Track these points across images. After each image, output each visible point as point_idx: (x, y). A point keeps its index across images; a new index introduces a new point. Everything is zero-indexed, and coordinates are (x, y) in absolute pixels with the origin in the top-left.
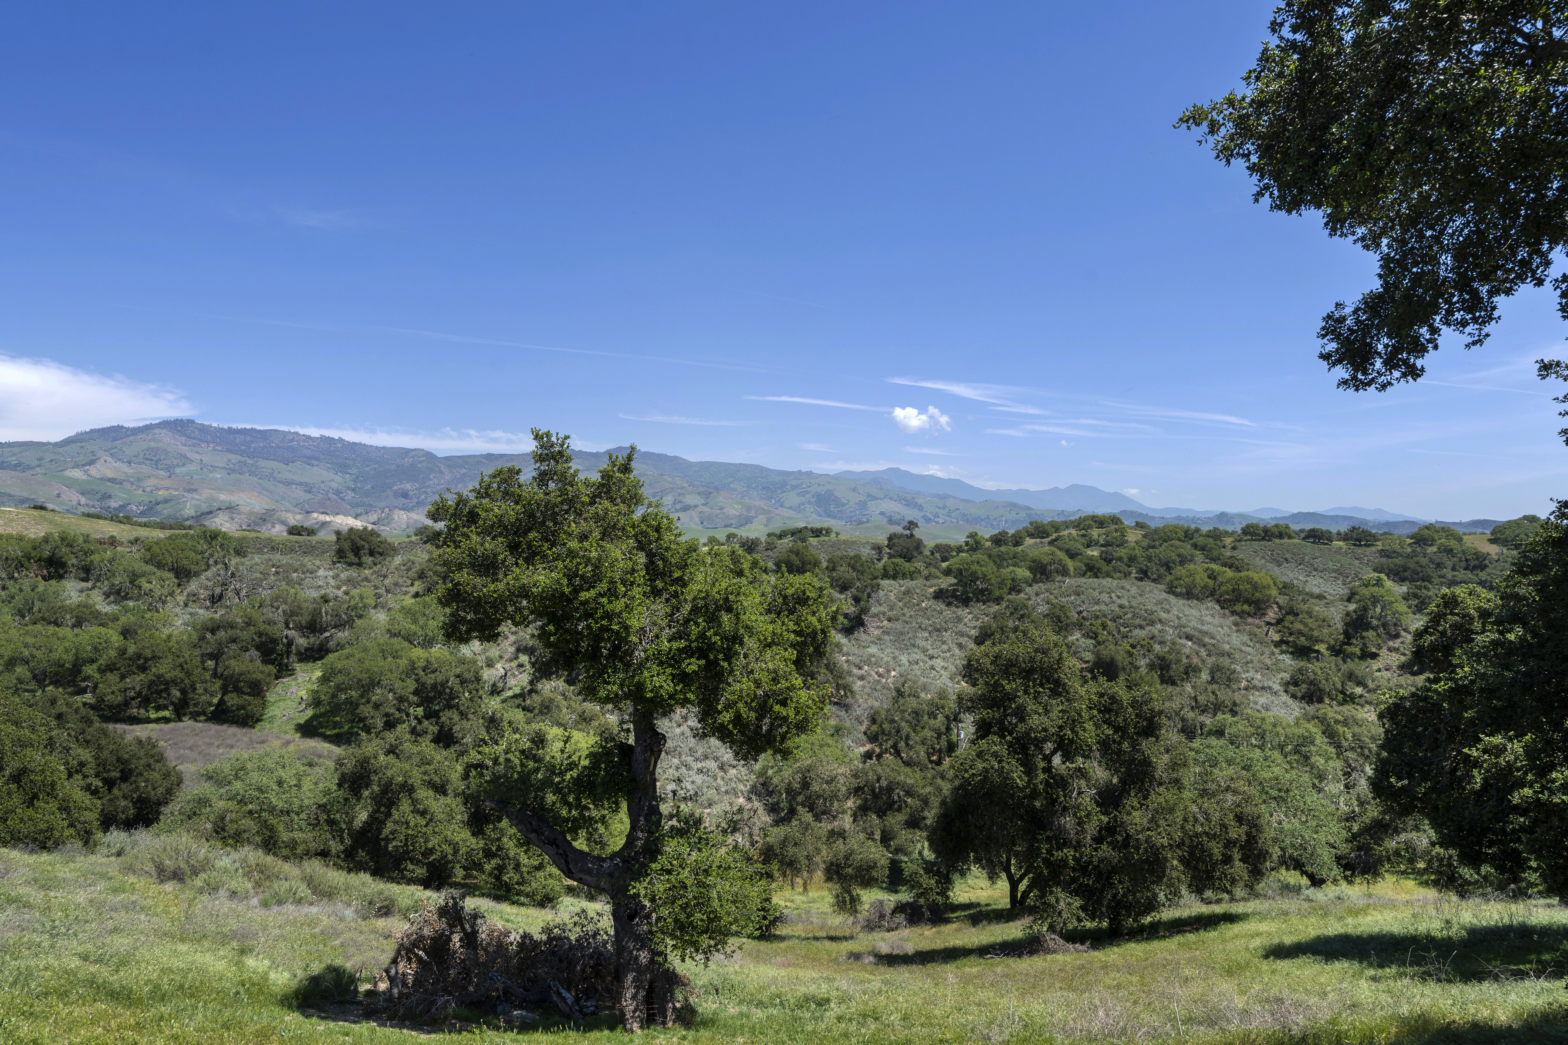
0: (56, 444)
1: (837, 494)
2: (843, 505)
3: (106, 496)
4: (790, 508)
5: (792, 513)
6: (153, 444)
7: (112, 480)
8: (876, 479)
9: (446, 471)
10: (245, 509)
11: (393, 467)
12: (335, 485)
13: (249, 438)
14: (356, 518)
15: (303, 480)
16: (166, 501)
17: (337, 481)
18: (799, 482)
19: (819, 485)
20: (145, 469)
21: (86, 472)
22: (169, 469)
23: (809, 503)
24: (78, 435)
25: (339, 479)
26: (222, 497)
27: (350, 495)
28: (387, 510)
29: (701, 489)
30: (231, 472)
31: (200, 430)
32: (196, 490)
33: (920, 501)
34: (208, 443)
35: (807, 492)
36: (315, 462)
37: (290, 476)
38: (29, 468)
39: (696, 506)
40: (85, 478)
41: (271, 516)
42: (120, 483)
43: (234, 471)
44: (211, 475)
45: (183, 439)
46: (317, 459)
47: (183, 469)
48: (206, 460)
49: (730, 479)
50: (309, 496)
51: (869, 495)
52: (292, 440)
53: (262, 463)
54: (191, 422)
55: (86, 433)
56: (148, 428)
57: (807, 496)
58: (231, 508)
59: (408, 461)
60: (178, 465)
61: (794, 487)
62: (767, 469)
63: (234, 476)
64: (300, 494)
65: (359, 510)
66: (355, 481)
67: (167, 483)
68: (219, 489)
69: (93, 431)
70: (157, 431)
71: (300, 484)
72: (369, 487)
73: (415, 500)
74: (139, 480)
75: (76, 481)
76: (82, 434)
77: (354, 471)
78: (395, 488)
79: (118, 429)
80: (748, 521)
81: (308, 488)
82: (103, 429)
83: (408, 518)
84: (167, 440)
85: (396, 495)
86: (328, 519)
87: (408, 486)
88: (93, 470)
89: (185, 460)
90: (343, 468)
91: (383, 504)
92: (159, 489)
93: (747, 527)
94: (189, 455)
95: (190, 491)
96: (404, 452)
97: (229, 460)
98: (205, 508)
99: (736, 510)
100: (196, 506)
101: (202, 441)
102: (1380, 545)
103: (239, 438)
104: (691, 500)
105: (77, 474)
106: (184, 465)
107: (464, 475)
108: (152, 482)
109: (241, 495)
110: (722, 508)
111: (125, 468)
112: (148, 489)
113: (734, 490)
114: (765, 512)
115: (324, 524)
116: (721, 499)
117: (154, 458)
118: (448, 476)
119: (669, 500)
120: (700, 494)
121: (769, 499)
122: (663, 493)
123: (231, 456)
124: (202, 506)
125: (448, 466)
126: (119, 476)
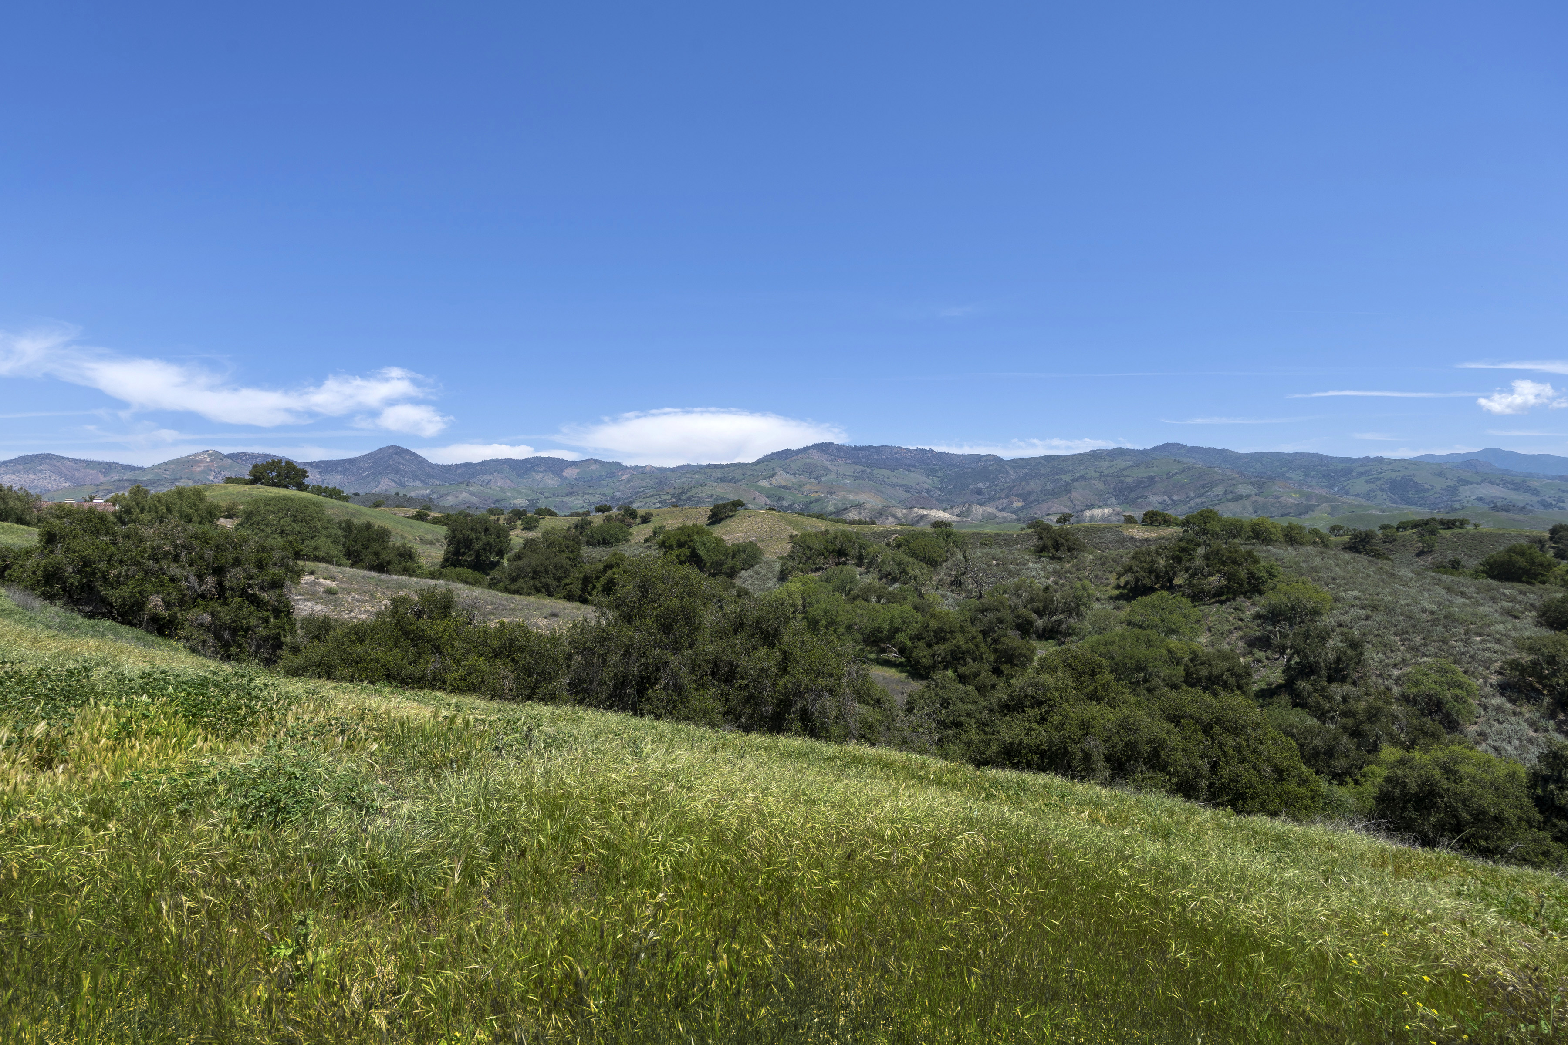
0: (754, 464)
1: (1417, 480)
2: (1426, 491)
3: (781, 499)
4: (1357, 495)
5: (1361, 501)
6: (808, 461)
7: (784, 487)
8: (1469, 463)
9: (1012, 471)
10: (868, 506)
12: (926, 486)
14: (944, 510)
15: (904, 483)
16: (816, 501)
17: (928, 482)
18: (1368, 468)
19: (1393, 471)
20: (804, 479)
21: (770, 482)
22: (818, 478)
23: (1381, 489)
25: (929, 481)
26: (851, 497)
27: (937, 493)
28: (968, 505)
29: (1253, 479)
30: (856, 478)
32: (835, 493)
34: (842, 458)
35: (1378, 479)
36: (912, 469)
37: (895, 480)
38: (738, 481)
39: (1249, 496)
41: (885, 511)
42: (789, 489)
43: (858, 478)
44: (844, 481)
45: (826, 456)
46: (914, 466)
47: (826, 478)
48: (840, 470)
49: (1285, 469)
50: (909, 495)
51: (1460, 480)
52: (896, 453)
53: (877, 471)
54: (831, 443)
56: (805, 449)
57: (1378, 483)
58: (859, 506)
59: (981, 464)
60: (823, 475)
61: (1361, 474)
62: (1327, 457)
63: (858, 481)
64: (901, 493)
65: (944, 505)
66: (941, 482)
67: (816, 488)
68: (850, 492)
69: (773, 454)
71: (902, 486)
72: (951, 486)
73: (986, 496)
74: (800, 486)
75: (764, 488)
77: (940, 474)
78: (971, 487)
79: (787, 451)
80: (1309, 509)
81: (907, 488)
83: (984, 511)
84: (816, 457)
85: (972, 492)
86: (925, 512)
87: (981, 485)
88: (774, 481)
89: (828, 471)
90: (932, 472)
91: (962, 500)
92: (812, 493)
93: (1308, 516)
94: (830, 467)
95: (831, 493)
96: (978, 458)
97: (855, 470)
98: (840, 506)
99: (1294, 498)
100: (835, 504)
101: (838, 457)
103: (862, 453)
104: (1242, 490)
105: (764, 483)
106: (826, 475)
107: (1026, 474)
108: (808, 487)
109: (865, 495)
110: (1277, 497)
111: (792, 479)
112: (806, 493)
113: (1290, 479)
114: (1327, 500)
115: (923, 517)
116: (1276, 489)
117: (809, 471)
118: (1013, 476)
119: (1219, 490)
120: (1252, 484)
121: (1332, 486)
122: (1213, 485)
123: (856, 467)
124: (840, 504)
125: (1013, 468)
126: (788, 484)
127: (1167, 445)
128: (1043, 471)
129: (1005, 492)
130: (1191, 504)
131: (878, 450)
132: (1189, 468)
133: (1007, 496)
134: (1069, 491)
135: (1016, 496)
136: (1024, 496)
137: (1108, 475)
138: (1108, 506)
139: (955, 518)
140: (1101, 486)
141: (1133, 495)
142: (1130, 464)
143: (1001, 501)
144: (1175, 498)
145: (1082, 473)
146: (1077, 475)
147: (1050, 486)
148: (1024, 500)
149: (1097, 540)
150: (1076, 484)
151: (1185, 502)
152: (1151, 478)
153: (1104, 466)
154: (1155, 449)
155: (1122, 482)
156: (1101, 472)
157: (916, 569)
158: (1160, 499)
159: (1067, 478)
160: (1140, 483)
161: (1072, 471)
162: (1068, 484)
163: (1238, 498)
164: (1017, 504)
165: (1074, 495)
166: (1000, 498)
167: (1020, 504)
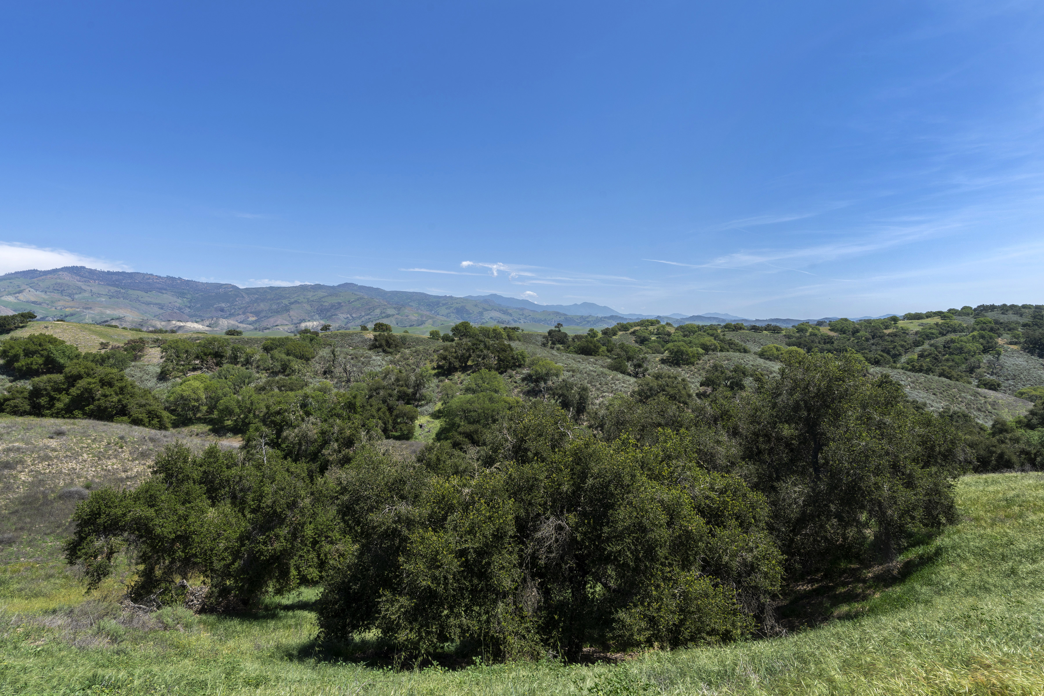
1: (467, 308)
2: (471, 314)
5: (444, 318)
6: (59, 281)
7: (33, 302)
8: (486, 300)
9: (246, 296)
10: (127, 319)
11: (213, 294)
12: (178, 305)
13: (121, 277)
14: (197, 323)
15: (157, 302)
16: (72, 315)
17: (179, 302)
20: (56, 296)
21: (16, 297)
22: (70, 295)
24: (6, 275)
25: (179, 301)
26: (108, 312)
27: (188, 310)
28: (215, 319)
29: (394, 306)
30: (111, 297)
31: (89, 273)
32: (91, 308)
33: (510, 311)
34: (95, 280)
36: (164, 291)
37: (149, 300)
39: (393, 315)
40: (16, 301)
41: (146, 323)
42: (40, 304)
43: (113, 297)
44: (99, 299)
45: (78, 278)
46: (165, 289)
47: (80, 296)
48: (94, 290)
50: (161, 311)
51: (484, 309)
52: (149, 279)
53: (130, 292)
54: (82, 268)
55: (12, 274)
56: (55, 271)
57: (451, 309)
58: (117, 319)
59: (222, 290)
60: (76, 294)
61: (444, 305)
63: (113, 300)
64: (156, 310)
65: (196, 319)
66: (190, 302)
67: (71, 304)
68: (106, 308)
69: (16, 273)
70: (61, 273)
71: (156, 304)
72: (199, 305)
73: (228, 313)
75: (10, 303)
76: (9, 274)
77: (189, 296)
78: (215, 306)
79: (35, 271)
81: (161, 307)
82: (24, 272)
83: (228, 323)
84: (67, 278)
85: (216, 310)
86: (182, 324)
87: (223, 305)
88: (21, 297)
89: (81, 290)
90: (182, 295)
91: (208, 315)
92: (66, 308)
94: (83, 287)
95: (86, 308)
96: (220, 286)
97: (109, 290)
99: (415, 317)
100: (92, 318)
101: (91, 279)
102: (784, 332)
103: (114, 278)
104: (390, 311)
105: (11, 299)
106: (80, 293)
107: (257, 299)
108: (61, 303)
109: (120, 311)
110: (407, 316)
111: (43, 295)
112: (59, 308)
113: (412, 306)
114: (430, 318)
115: (180, 327)
116: (407, 311)
117: (61, 289)
118: (247, 299)
119: (378, 311)
120: (395, 308)
121: (431, 311)
122: (374, 308)
123: (111, 288)
124: (98, 317)
125: (247, 294)
126: (39, 300)
127: (346, 284)
128: (269, 297)
129: (243, 310)
130: (363, 319)
131: (131, 275)
132: (361, 298)
133: (244, 313)
134: (288, 311)
135: (251, 313)
136: (256, 313)
137: (313, 301)
138: (315, 320)
139: (207, 328)
140: (309, 308)
141: (329, 314)
142: (326, 294)
143: (240, 317)
144: (354, 315)
145: (295, 299)
146: (292, 300)
147: (274, 307)
148: (257, 316)
149: (350, 341)
150: (292, 306)
151: (360, 318)
152: (339, 303)
153: (310, 295)
154: (339, 286)
155: (322, 305)
156: (308, 299)
157: (296, 364)
158: (345, 316)
159: (286, 302)
160: (332, 306)
161: (289, 297)
162: (286, 306)
163: (388, 316)
164: (253, 319)
165: (292, 313)
166: (238, 314)
167: (254, 319)
